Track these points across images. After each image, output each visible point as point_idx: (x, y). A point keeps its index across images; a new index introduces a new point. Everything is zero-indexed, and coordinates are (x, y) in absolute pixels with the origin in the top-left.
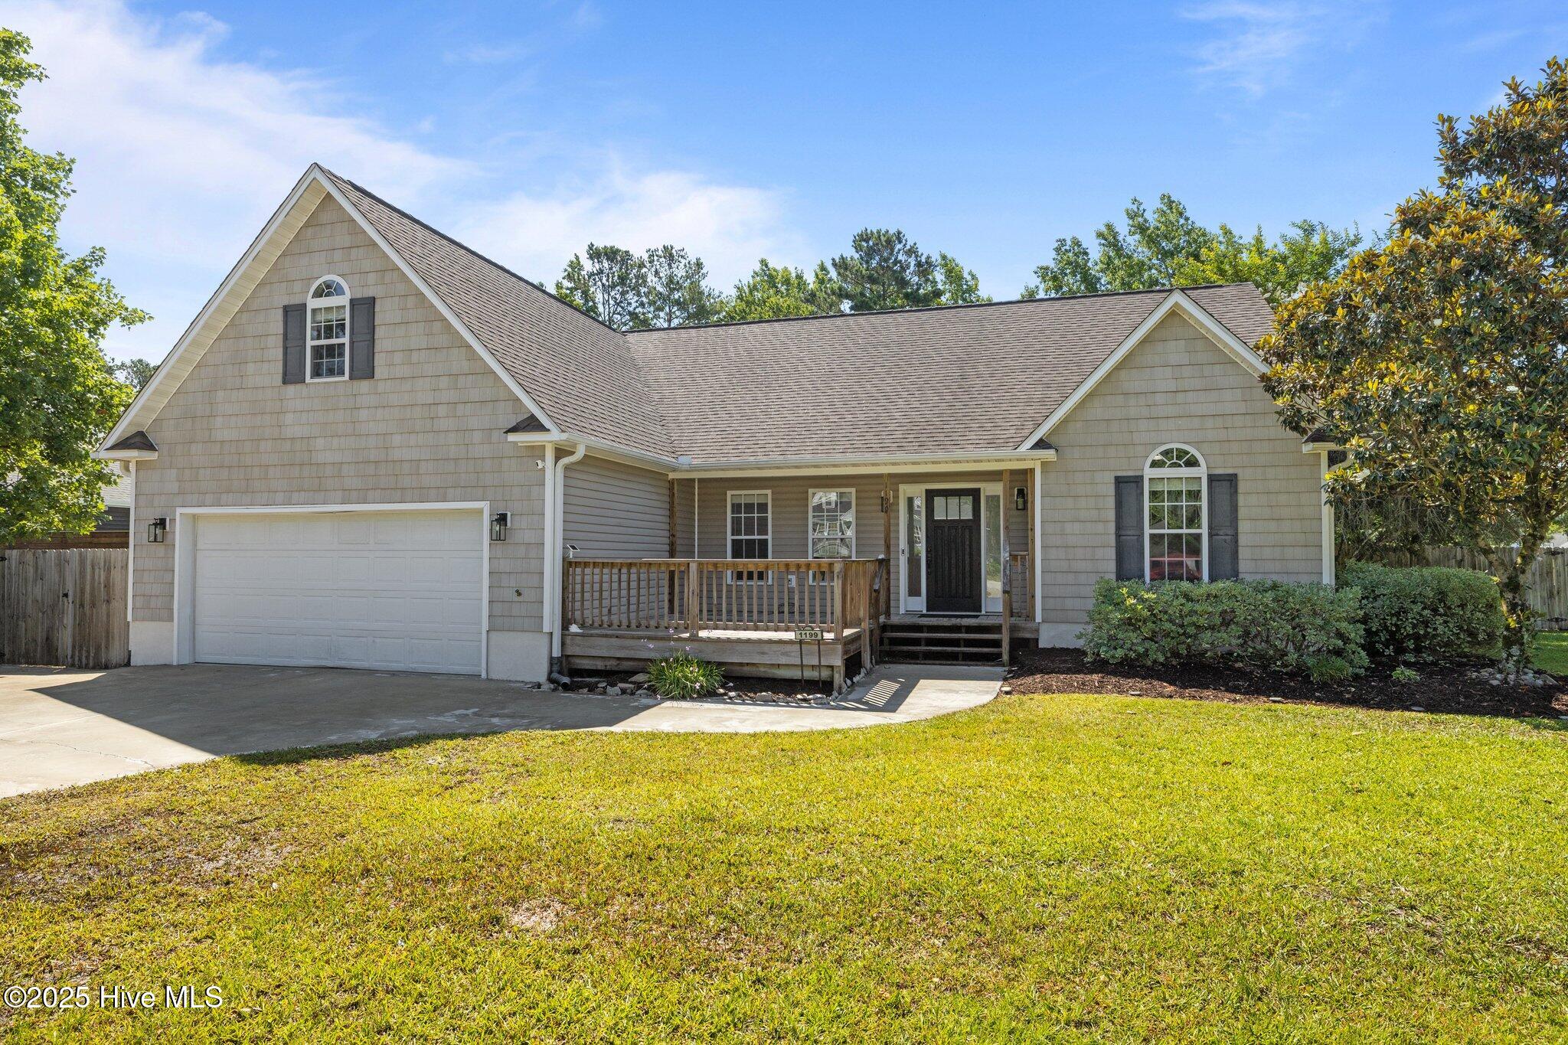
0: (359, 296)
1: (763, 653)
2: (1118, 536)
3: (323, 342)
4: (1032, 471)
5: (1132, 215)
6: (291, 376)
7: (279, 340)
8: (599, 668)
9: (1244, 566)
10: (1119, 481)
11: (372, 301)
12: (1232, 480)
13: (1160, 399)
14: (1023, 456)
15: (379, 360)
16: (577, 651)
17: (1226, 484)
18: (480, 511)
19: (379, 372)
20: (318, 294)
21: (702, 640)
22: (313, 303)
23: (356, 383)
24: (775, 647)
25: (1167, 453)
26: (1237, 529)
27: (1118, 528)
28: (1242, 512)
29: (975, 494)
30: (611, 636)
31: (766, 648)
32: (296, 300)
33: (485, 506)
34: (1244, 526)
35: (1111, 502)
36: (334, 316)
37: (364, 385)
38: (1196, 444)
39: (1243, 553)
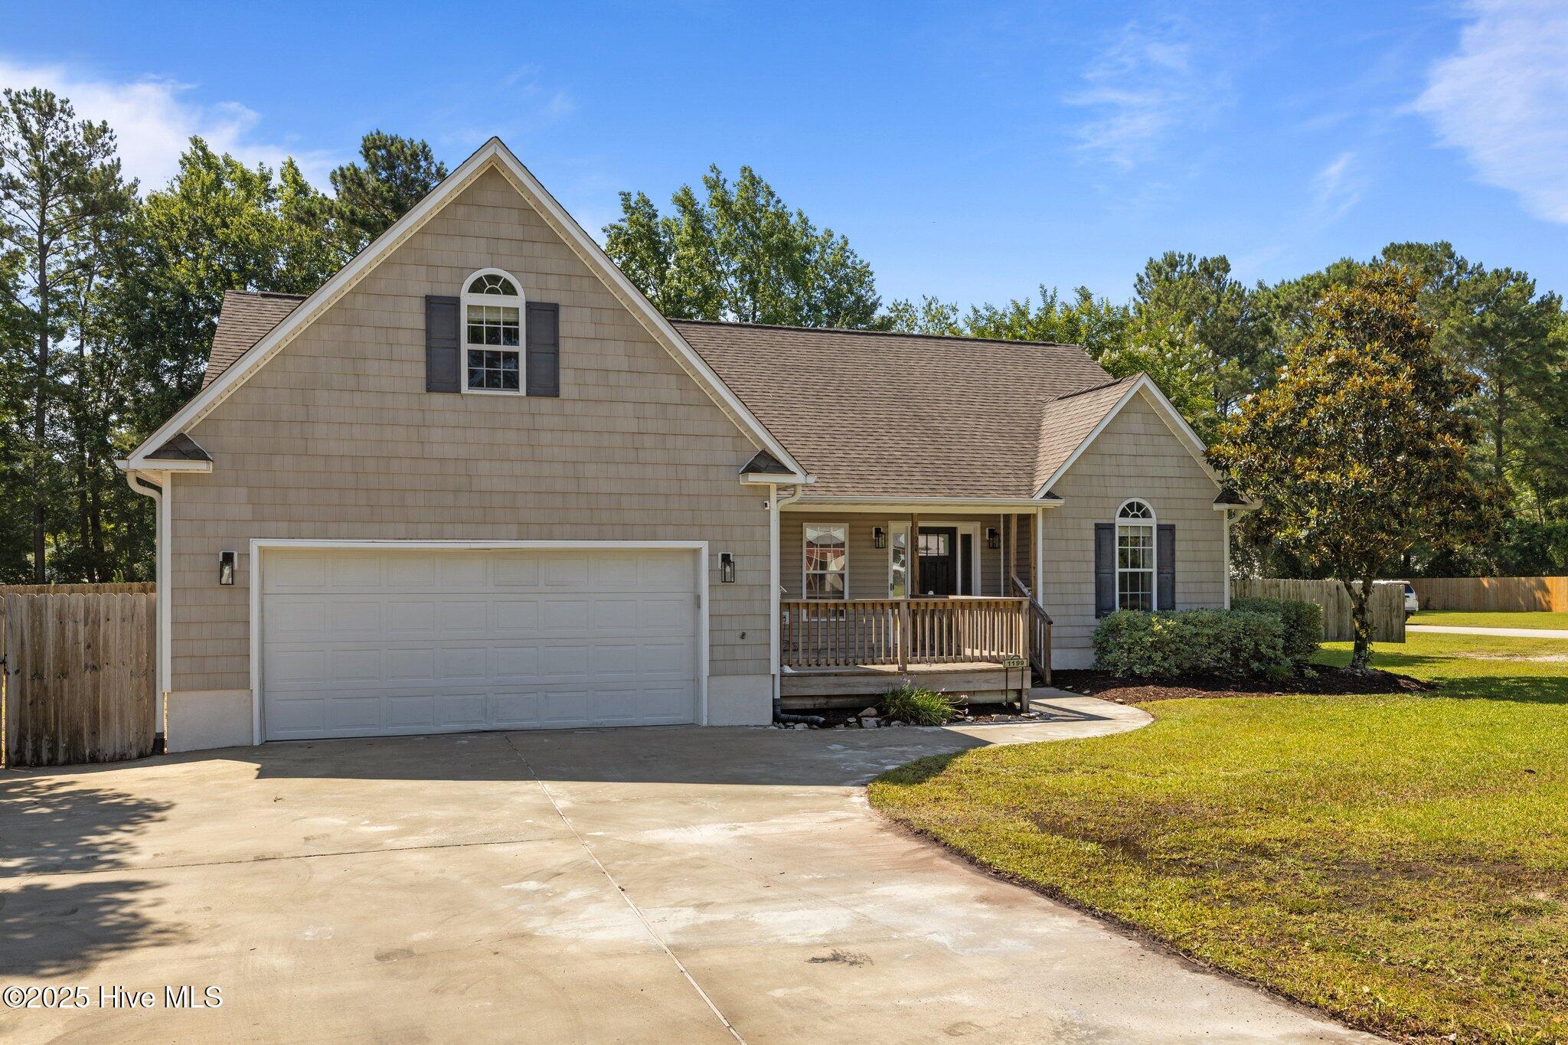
0: (536, 299)
1: (969, 682)
2: (1097, 573)
3: (484, 347)
4: (1035, 516)
5: (713, 185)
6: (440, 380)
7: (421, 339)
8: (808, 707)
9: (1179, 598)
10: (1099, 528)
11: (554, 309)
12: (1171, 529)
13: (1125, 460)
14: (1033, 503)
15: (566, 377)
16: (794, 691)
17: (1168, 532)
18: (696, 552)
19: (564, 390)
20: (477, 287)
21: (912, 673)
22: (467, 299)
23: (534, 400)
24: (977, 676)
25: (1131, 506)
26: (1174, 569)
27: (1097, 567)
28: (1177, 554)
29: (951, 532)
30: (829, 675)
31: (970, 677)
32: (444, 291)
33: (704, 546)
34: (1179, 566)
35: (1092, 545)
36: (502, 317)
37: (546, 404)
38: (1149, 499)
39: (1179, 588)
